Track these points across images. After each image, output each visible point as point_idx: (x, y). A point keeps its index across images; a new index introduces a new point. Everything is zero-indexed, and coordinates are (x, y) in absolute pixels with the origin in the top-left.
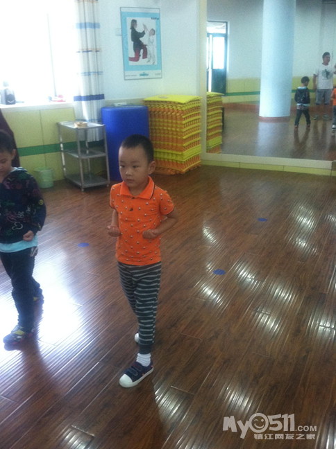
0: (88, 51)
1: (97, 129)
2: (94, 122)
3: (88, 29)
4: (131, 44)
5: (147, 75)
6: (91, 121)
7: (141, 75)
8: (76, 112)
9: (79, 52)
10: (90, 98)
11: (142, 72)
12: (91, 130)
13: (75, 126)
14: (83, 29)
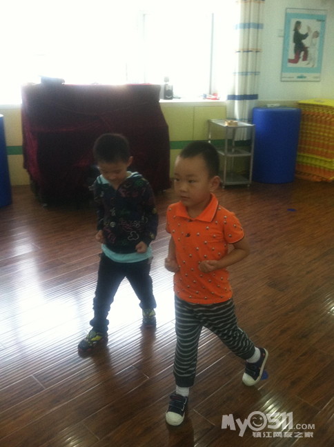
0: (248, 51)
1: (246, 129)
2: (244, 122)
3: (251, 29)
4: (292, 45)
5: (305, 77)
6: (241, 120)
7: (299, 77)
8: (228, 110)
9: (239, 52)
10: (243, 97)
11: (299, 74)
12: (240, 129)
13: (226, 125)
14: (247, 29)
